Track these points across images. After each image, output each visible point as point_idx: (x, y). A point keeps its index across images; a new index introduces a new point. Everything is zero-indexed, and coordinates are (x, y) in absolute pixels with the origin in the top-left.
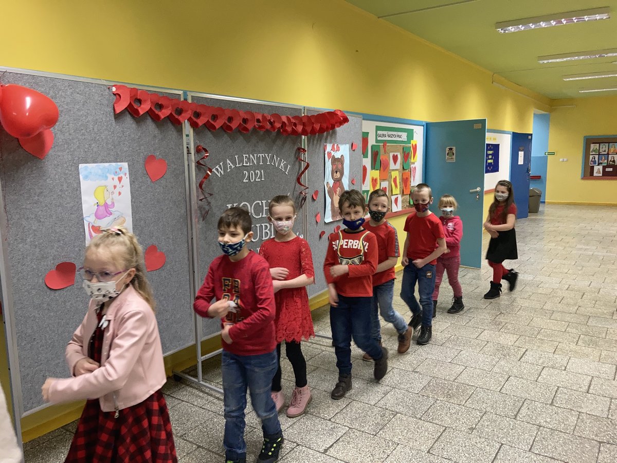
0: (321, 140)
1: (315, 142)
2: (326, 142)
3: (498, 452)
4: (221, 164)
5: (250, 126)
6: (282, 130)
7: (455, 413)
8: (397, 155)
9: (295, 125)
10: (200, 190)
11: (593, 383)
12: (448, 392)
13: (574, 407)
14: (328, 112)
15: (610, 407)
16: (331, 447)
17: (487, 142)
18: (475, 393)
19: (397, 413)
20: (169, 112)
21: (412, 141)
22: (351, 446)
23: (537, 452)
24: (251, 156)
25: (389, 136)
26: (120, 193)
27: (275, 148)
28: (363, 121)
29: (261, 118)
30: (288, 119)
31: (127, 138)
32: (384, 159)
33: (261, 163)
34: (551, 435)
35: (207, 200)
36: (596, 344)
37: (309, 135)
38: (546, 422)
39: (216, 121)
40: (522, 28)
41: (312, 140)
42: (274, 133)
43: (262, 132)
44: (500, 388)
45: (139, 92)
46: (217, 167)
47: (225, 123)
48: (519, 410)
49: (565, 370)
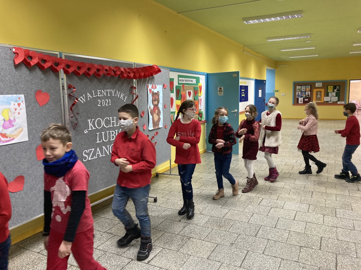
0: (145, 83)
1: (142, 83)
2: (148, 84)
3: (246, 256)
4: (84, 95)
5: (101, 73)
6: (121, 76)
7: (223, 236)
8: (190, 92)
9: (129, 73)
10: (71, 111)
11: (297, 215)
12: (219, 224)
13: (287, 228)
14: (149, 66)
15: (306, 227)
16: (152, 260)
17: (240, 84)
18: (234, 224)
19: (191, 238)
20: (51, 65)
21: (199, 84)
22: (163, 258)
23: (267, 254)
24: (102, 91)
25: (186, 81)
26: (19, 113)
27: (117, 86)
28: (170, 72)
29: (108, 68)
30: (125, 69)
31: (23, 80)
32: (183, 94)
33: (109, 95)
34: (274, 244)
35: (75, 117)
36: (299, 193)
37: (138, 79)
38: (272, 237)
39: (80, 70)
40: (256, 21)
41: (139, 82)
42: (117, 77)
43: (109, 77)
44: (248, 220)
45: (30, 52)
46: (81, 97)
47: (86, 72)
48: (258, 232)
49: (282, 208)
